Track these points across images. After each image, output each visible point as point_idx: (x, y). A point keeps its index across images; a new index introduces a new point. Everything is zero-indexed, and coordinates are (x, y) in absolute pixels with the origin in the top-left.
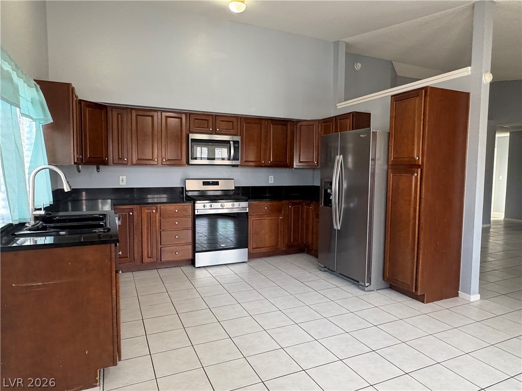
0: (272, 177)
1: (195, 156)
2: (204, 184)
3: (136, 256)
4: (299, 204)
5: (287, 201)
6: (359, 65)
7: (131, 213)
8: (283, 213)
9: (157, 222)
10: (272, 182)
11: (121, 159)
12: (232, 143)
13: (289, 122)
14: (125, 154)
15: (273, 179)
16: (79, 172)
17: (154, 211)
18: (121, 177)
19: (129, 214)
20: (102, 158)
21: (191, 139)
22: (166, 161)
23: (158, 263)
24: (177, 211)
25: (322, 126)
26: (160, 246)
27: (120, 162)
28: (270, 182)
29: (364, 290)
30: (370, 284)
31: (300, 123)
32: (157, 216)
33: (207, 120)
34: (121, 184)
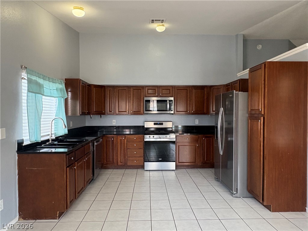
0: (198, 120)
1: (147, 109)
2: (155, 124)
3: (115, 161)
4: (210, 137)
5: (202, 135)
6: (261, 46)
7: (113, 139)
8: (199, 142)
9: (125, 144)
10: (198, 123)
11: (111, 111)
12: (168, 101)
13: (206, 88)
14: (113, 110)
15: (198, 121)
16: (91, 118)
17: (124, 138)
18: (113, 120)
19: (112, 139)
20: (102, 111)
21: (146, 100)
22: (133, 112)
23: (125, 166)
24: (135, 139)
25: (225, 88)
26: (127, 157)
27: (111, 113)
28: (196, 123)
29: (232, 196)
30: (237, 193)
31: (213, 87)
32: (125, 141)
33: (155, 89)
34: (113, 123)
